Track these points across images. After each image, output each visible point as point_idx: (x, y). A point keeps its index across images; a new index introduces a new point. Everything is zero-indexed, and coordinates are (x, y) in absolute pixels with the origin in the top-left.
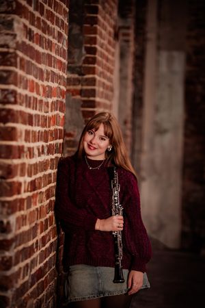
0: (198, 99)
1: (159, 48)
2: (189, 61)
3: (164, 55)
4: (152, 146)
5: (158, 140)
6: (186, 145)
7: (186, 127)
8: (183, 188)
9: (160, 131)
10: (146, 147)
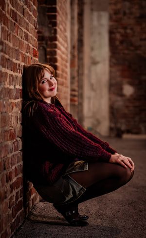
0: (117, 43)
1: (92, 10)
2: (111, 19)
3: (95, 14)
4: (90, 71)
5: (93, 68)
6: (111, 72)
7: (110, 61)
8: (110, 99)
9: (94, 63)
10: (86, 72)
